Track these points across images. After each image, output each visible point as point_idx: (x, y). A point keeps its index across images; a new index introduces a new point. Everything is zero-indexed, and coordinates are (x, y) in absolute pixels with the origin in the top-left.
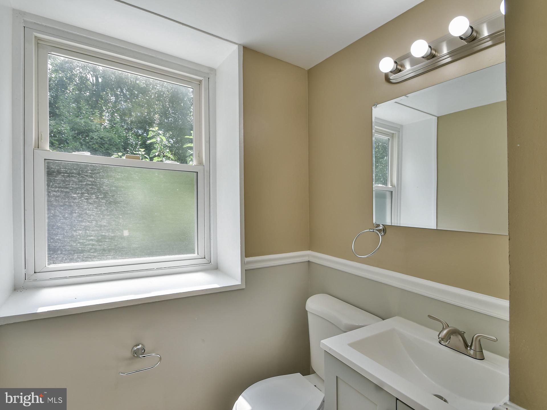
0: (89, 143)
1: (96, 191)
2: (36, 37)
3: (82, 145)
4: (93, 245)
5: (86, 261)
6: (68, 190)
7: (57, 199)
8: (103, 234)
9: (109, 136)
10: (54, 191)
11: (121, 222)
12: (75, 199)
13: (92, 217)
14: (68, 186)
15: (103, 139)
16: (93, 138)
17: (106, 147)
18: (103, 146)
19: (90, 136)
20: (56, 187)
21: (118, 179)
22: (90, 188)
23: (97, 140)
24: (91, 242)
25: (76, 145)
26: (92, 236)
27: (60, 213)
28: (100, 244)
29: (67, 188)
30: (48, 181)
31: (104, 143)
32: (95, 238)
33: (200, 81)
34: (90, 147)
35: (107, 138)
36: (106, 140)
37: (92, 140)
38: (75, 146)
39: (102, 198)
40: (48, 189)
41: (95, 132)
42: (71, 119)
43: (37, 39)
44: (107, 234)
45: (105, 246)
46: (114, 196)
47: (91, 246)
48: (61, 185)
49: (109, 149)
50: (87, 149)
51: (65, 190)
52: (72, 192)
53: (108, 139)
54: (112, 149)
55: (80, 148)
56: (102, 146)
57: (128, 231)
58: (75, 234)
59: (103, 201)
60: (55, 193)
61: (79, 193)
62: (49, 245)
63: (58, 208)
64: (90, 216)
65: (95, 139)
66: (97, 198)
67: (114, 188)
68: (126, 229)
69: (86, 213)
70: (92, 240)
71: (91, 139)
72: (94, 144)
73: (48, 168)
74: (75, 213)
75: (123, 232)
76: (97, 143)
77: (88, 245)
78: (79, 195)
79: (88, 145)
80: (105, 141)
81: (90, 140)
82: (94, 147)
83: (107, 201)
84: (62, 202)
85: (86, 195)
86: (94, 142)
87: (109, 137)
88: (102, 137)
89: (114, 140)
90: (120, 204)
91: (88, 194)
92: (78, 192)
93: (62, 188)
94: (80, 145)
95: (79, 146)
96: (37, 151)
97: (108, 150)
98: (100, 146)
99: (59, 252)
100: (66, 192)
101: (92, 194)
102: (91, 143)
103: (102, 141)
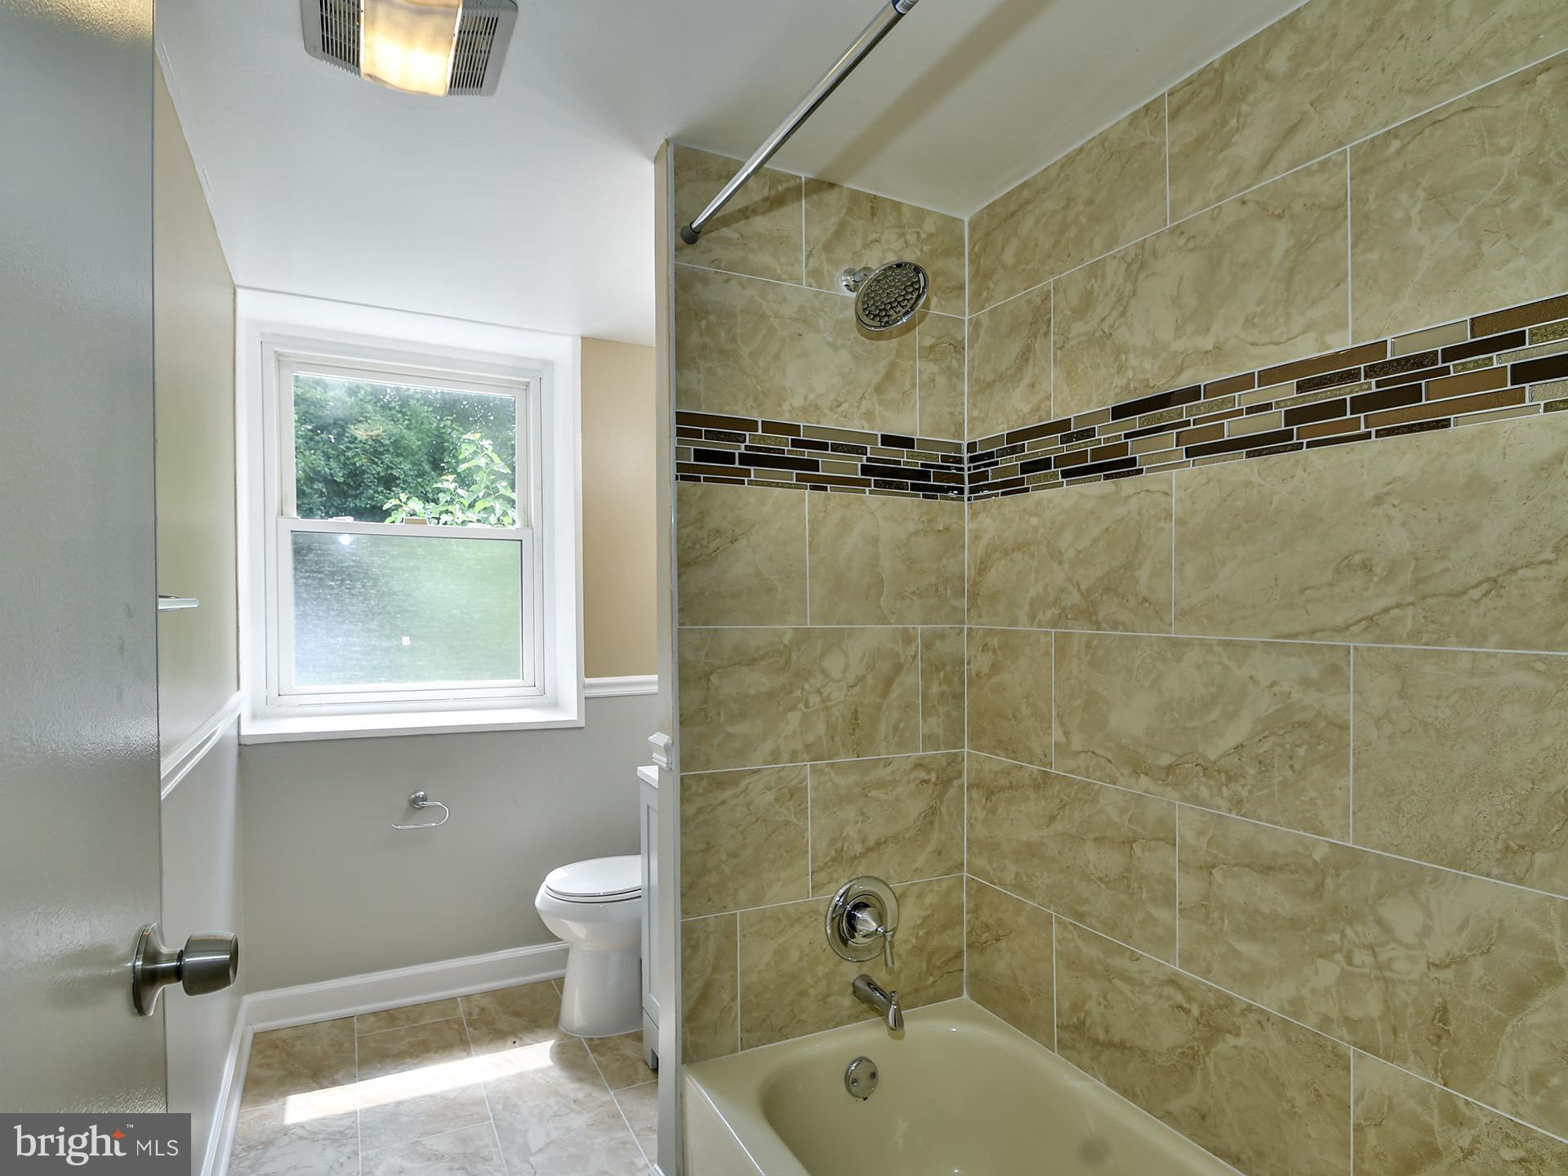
0: (346, 454)
1: (362, 576)
2: (276, 352)
3: (329, 458)
4: (358, 659)
5: (349, 683)
6: (323, 576)
7: (308, 588)
8: (373, 642)
9: (395, 431)
10: (305, 578)
11: (398, 624)
12: (332, 588)
13: (357, 616)
14: (323, 569)
15: (380, 441)
16: (356, 438)
17: (386, 461)
18: (378, 458)
19: (347, 434)
20: (306, 571)
21: (393, 557)
22: (354, 572)
23: (364, 444)
24: (355, 655)
25: (315, 460)
26: (355, 646)
27: (312, 609)
28: (368, 658)
29: (321, 572)
30: (295, 563)
31: (382, 450)
32: (361, 649)
33: (527, 384)
34: (348, 462)
35: (390, 438)
36: (387, 442)
37: (352, 446)
38: (313, 464)
39: (371, 587)
40: (295, 575)
41: (361, 422)
42: (302, 393)
43: (278, 355)
44: (378, 643)
45: (376, 662)
46: (388, 582)
47: (354, 662)
48: (313, 568)
49: (394, 467)
50: (341, 468)
51: (319, 576)
52: (329, 579)
53: (392, 440)
54: (403, 466)
55: (324, 468)
56: (376, 460)
57: (409, 638)
58: (332, 641)
59: (372, 591)
60: (305, 580)
61: (338, 580)
62: (297, 660)
63: (309, 603)
64: (354, 614)
65: (361, 442)
66: (364, 586)
67: (388, 571)
68: (407, 636)
69: (348, 610)
70: (357, 652)
71: (350, 442)
72: (357, 454)
73: (294, 544)
74: (333, 610)
75: (401, 639)
76: (365, 451)
77: (350, 659)
78: (338, 583)
79: (342, 458)
80: (384, 446)
81: (348, 444)
82: (358, 465)
83: (378, 591)
84: (314, 594)
85: (348, 582)
86: (359, 450)
87: (393, 435)
88: (376, 436)
89: (407, 442)
90: (397, 595)
91: (351, 581)
92: (336, 577)
93: (315, 572)
94: (325, 460)
95: (322, 462)
96: (282, 520)
97: (392, 468)
98: (371, 460)
99: (311, 669)
100: (321, 579)
101: (356, 581)
102: (349, 454)
103: (376, 445)
